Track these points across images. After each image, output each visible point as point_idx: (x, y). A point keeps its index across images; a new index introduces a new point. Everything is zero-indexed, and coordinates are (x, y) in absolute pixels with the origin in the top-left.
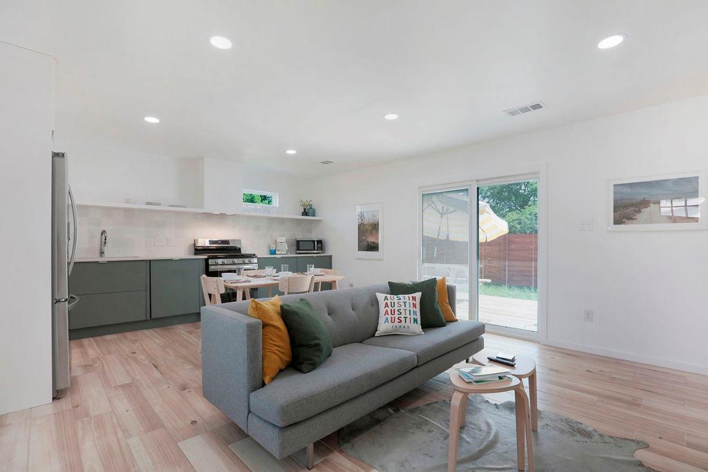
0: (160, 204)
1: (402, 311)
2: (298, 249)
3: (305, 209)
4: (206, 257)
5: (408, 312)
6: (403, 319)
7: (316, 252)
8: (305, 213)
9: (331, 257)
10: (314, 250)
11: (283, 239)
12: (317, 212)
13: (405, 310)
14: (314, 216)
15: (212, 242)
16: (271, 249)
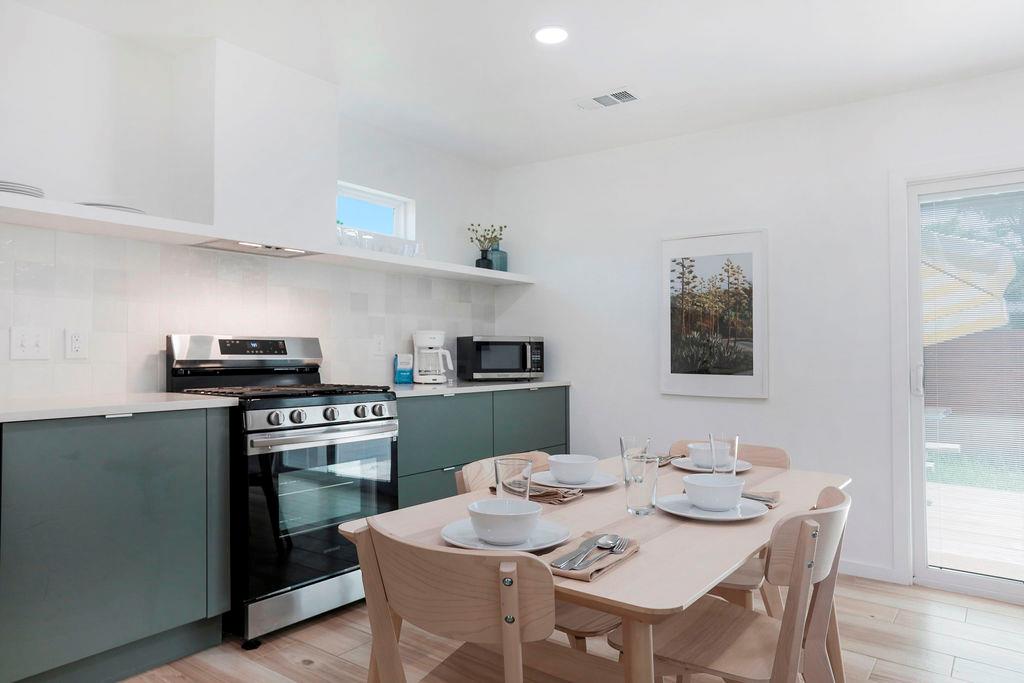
4: (233, 401)
7: (526, 375)
8: (484, 262)
9: (566, 388)
14: (504, 268)
15: (227, 347)
16: (401, 367)
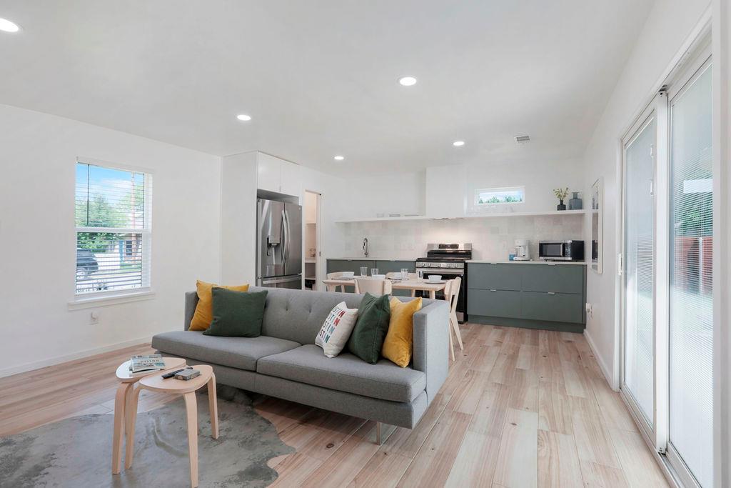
2: (541, 254)
3: (562, 201)
5: (328, 326)
6: (322, 333)
7: (563, 258)
8: (561, 207)
9: (583, 266)
10: (560, 256)
11: (523, 242)
13: (328, 323)
15: (441, 246)
16: (511, 253)
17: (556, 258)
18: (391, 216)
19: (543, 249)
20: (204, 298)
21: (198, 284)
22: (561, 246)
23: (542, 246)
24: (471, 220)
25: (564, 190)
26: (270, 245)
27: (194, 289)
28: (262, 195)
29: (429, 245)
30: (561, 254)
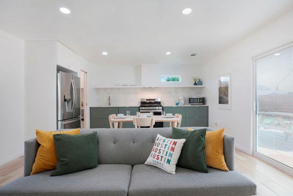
0: (127, 85)
1: (162, 151)
2: (190, 103)
3: (195, 82)
5: (165, 153)
6: (160, 158)
7: (199, 104)
8: (195, 84)
9: (208, 107)
10: (198, 103)
11: (182, 98)
12: (203, 83)
13: (164, 151)
14: (202, 85)
15: (147, 100)
16: (177, 102)
17: (193, 104)
18: (123, 85)
19: (190, 100)
20: (46, 145)
21: (38, 133)
22: (199, 99)
23: (190, 99)
24: (160, 88)
25: (197, 77)
26: (65, 100)
27: (33, 137)
28: (59, 69)
29: (141, 99)
30: (199, 102)
